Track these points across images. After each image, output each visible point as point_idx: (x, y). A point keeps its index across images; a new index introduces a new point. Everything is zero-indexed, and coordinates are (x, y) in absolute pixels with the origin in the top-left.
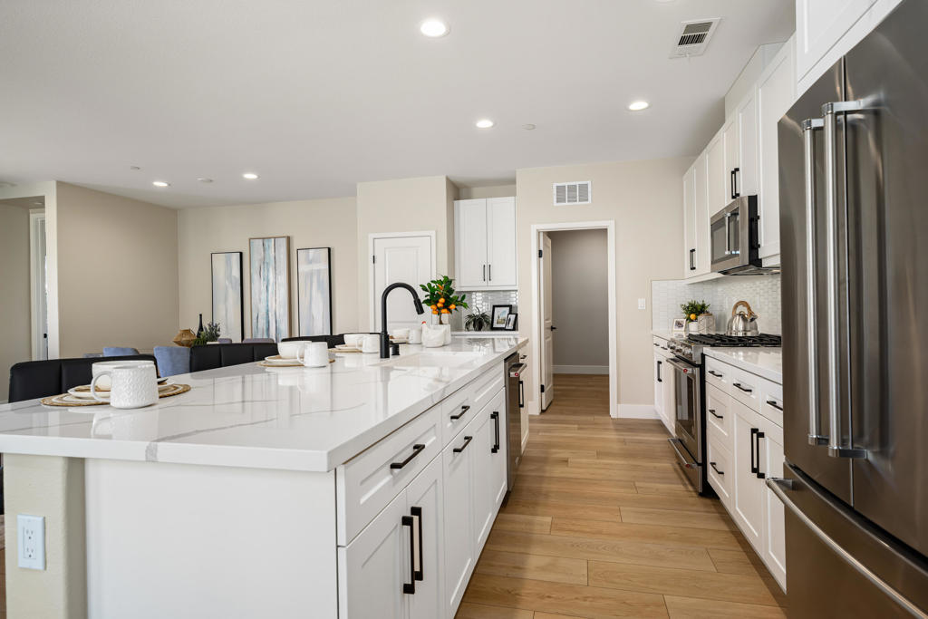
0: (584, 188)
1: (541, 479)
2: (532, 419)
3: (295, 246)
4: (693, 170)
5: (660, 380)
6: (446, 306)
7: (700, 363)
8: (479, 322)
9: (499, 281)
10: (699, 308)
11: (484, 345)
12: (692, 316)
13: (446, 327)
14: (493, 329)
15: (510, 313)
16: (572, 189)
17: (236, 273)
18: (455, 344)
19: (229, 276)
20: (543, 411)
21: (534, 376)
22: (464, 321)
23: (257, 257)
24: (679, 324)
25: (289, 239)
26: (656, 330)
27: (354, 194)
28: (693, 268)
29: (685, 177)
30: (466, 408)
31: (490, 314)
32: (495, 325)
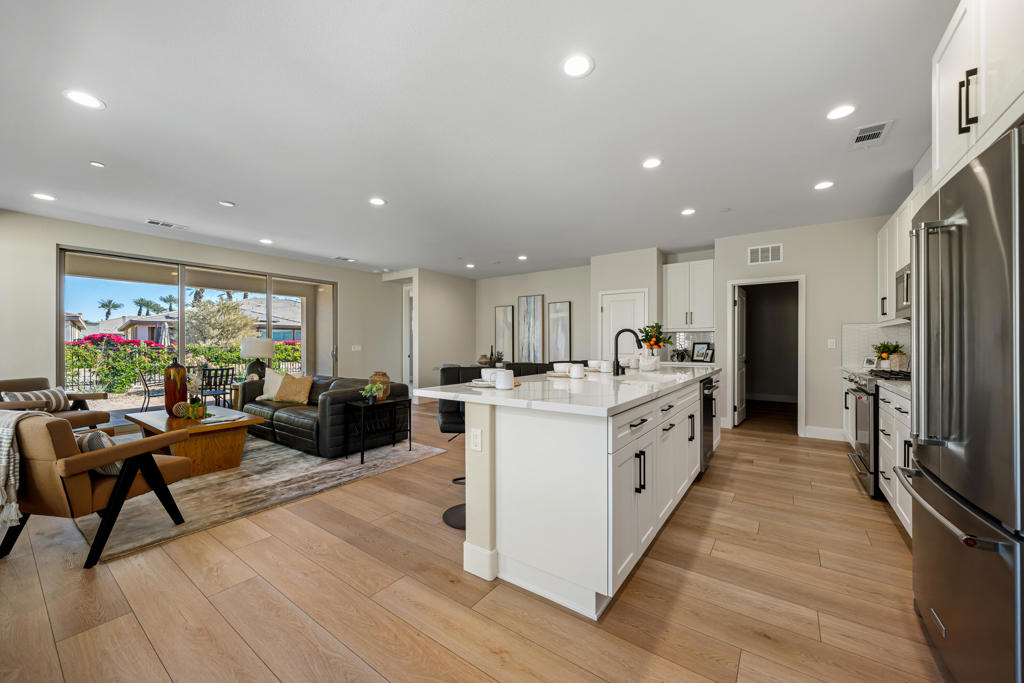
0: (776, 251)
1: (729, 470)
2: (724, 431)
3: (547, 301)
4: (886, 229)
5: (847, 408)
6: (657, 343)
7: (874, 392)
8: (682, 356)
9: (699, 325)
10: (892, 348)
11: (685, 372)
12: (884, 355)
13: (656, 358)
14: (693, 361)
15: (708, 349)
16: (765, 251)
17: (510, 320)
18: (664, 370)
19: (506, 322)
20: (735, 426)
21: (728, 397)
22: (670, 355)
23: (523, 309)
24: (870, 362)
25: (543, 296)
26: (846, 366)
27: (589, 264)
28: (884, 314)
29: (879, 233)
30: (671, 407)
31: (690, 349)
32: (695, 358)
